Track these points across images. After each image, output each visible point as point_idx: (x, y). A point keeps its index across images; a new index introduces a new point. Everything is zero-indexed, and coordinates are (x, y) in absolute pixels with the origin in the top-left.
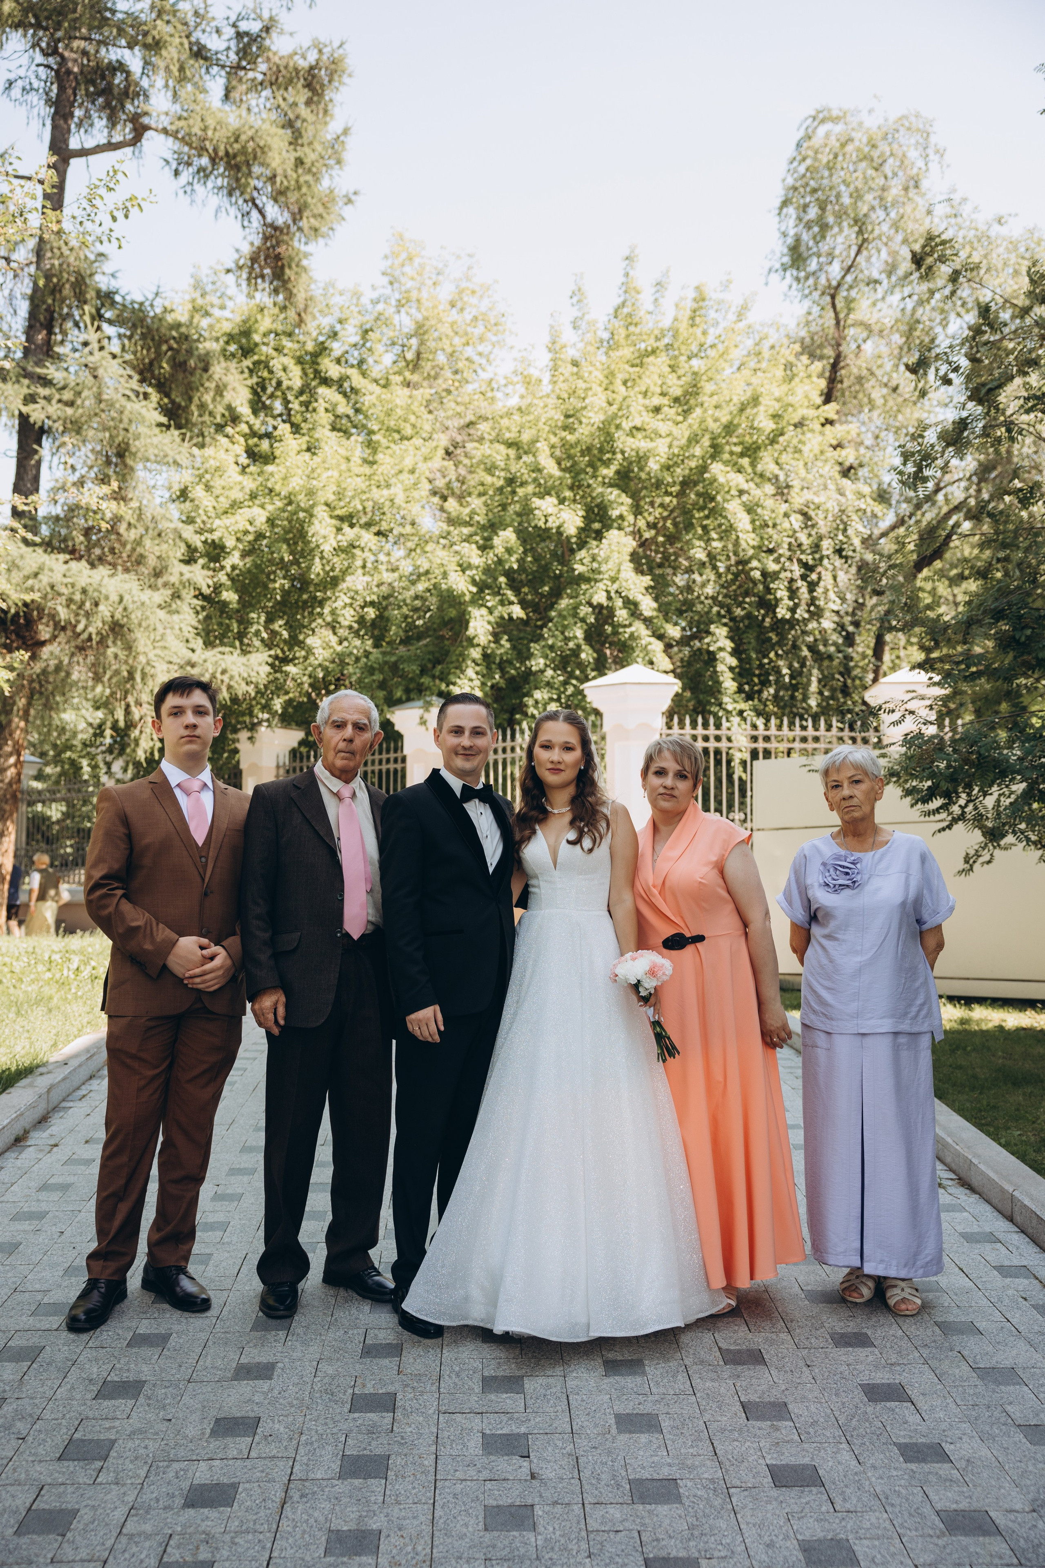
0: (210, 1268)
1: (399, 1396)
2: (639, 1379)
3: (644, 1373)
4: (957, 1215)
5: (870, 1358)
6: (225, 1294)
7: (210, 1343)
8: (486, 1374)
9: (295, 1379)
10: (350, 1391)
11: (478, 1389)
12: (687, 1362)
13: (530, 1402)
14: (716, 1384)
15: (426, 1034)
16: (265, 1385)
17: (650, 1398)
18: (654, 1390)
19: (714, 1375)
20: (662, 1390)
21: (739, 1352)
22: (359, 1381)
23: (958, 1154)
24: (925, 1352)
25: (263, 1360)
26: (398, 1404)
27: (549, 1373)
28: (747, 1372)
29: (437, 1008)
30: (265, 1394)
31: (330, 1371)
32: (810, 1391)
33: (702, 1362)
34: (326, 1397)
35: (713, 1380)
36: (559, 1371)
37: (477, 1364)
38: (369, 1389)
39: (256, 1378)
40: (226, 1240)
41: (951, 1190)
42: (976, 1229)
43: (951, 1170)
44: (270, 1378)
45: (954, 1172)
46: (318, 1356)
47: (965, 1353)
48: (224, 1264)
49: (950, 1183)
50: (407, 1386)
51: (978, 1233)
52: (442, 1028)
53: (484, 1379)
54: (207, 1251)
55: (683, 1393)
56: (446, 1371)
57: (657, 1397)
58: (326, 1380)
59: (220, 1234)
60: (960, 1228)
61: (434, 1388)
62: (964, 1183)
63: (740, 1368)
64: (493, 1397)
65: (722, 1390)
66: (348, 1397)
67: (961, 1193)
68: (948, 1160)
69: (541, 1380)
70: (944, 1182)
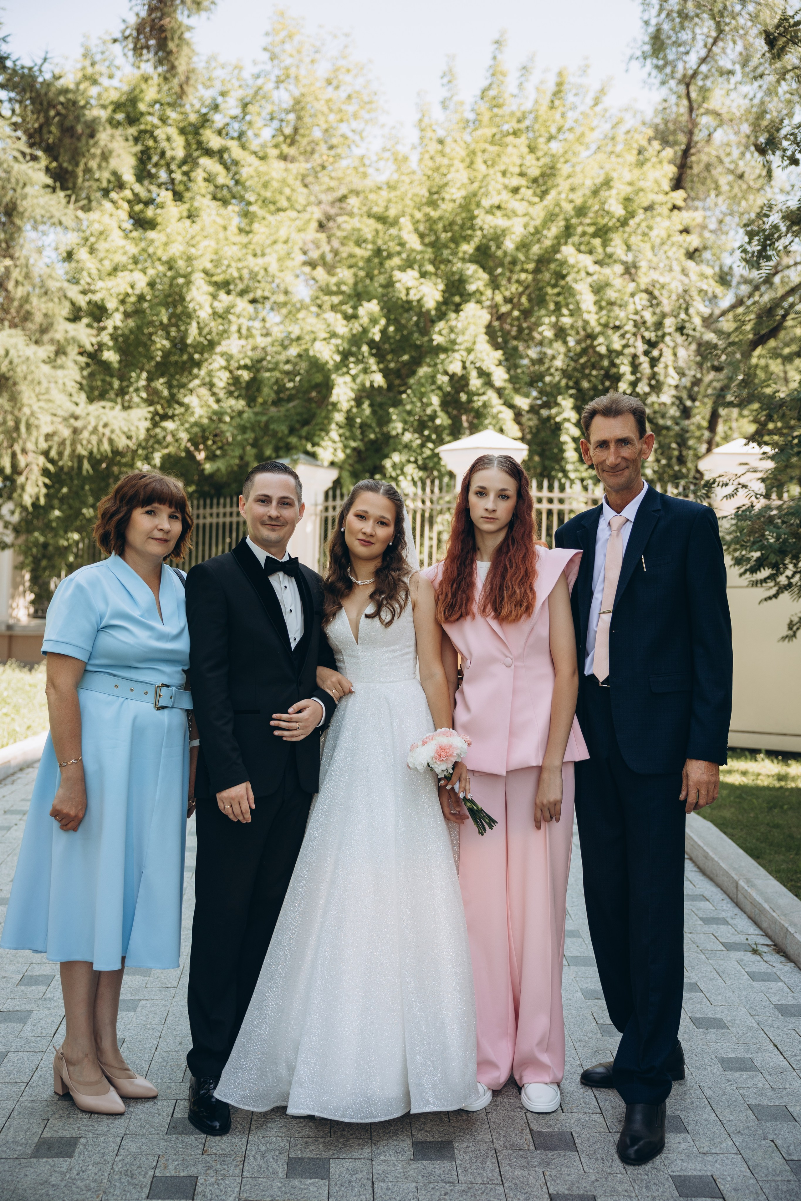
0: (28, 1027)
1: (201, 1180)
2: (447, 1165)
3: (453, 1158)
4: (772, 984)
5: (683, 1146)
6: (39, 1057)
7: (15, 1113)
8: (292, 1155)
9: (96, 1158)
10: (151, 1173)
11: (282, 1173)
12: (497, 1146)
13: (334, 1190)
14: (525, 1173)
15: (237, 811)
16: (63, 1164)
17: (458, 1187)
18: (462, 1178)
19: (523, 1162)
20: (470, 1178)
21: (550, 1135)
22: (162, 1161)
23: (775, 922)
24: (738, 1140)
25: (67, 1134)
26: (199, 1189)
27: (356, 1155)
28: (558, 1158)
29: (249, 786)
30: (63, 1174)
31: (133, 1150)
32: (621, 1182)
33: (512, 1146)
34: (125, 1179)
35: (522, 1168)
36: (366, 1152)
37: (285, 1144)
38: (171, 1172)
39: (57, 1156)
40: (48, 995)
41: (767, 957)
42: (791, 1001)
43: (767, 935)
44: (71, 1157)
45: (770, 938)
46: (122, 1131)
47: (779, 1142)
48: (43, 1022)
49: (765, 949)
50: (210, 1168)
51: (793, 1006)
52: (253, 807)
53: (290, 1161)
54: (28, 1008)
55: (490, 1181)
56: (251, 1154)
57: (464, 1187)
58: (128, 1159)
59: (43, 988)
60: (775, 1000)
61: (237, 1171)
62: (780, 950)
63: (550, 1154)
64: (296, 1182)
65: (531, 1180)
66: (147, 1181)
67: (775, 959)
68: (765, 925)
69: (348, 1164)
70: (761, 949)
